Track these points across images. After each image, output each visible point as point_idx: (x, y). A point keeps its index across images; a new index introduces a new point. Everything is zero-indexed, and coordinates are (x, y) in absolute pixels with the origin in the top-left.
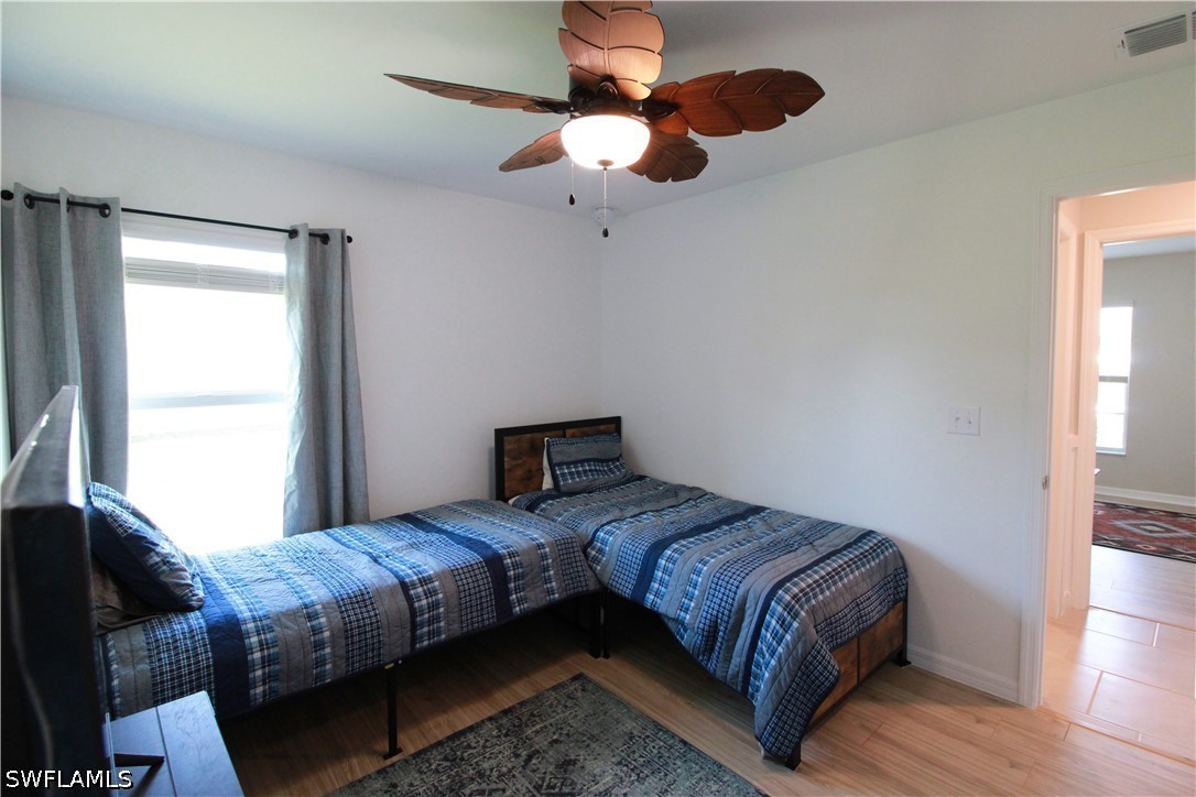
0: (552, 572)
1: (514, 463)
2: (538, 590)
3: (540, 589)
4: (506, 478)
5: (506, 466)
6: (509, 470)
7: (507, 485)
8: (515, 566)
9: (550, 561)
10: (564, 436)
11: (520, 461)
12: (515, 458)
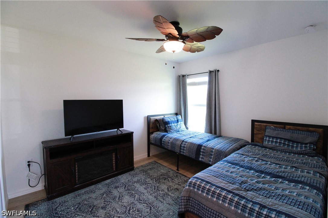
0: (212, 157)
1: (258, 132)
2: (207, 158)
3: (208, 159)
4: (255, 136)
5: (255, 133)
6: (256, 134)
7: (255, 138)
8: (204, 149)
9: (213, 154)
10: (285, 128)
11: (260, 132)
12: (258, 131)
